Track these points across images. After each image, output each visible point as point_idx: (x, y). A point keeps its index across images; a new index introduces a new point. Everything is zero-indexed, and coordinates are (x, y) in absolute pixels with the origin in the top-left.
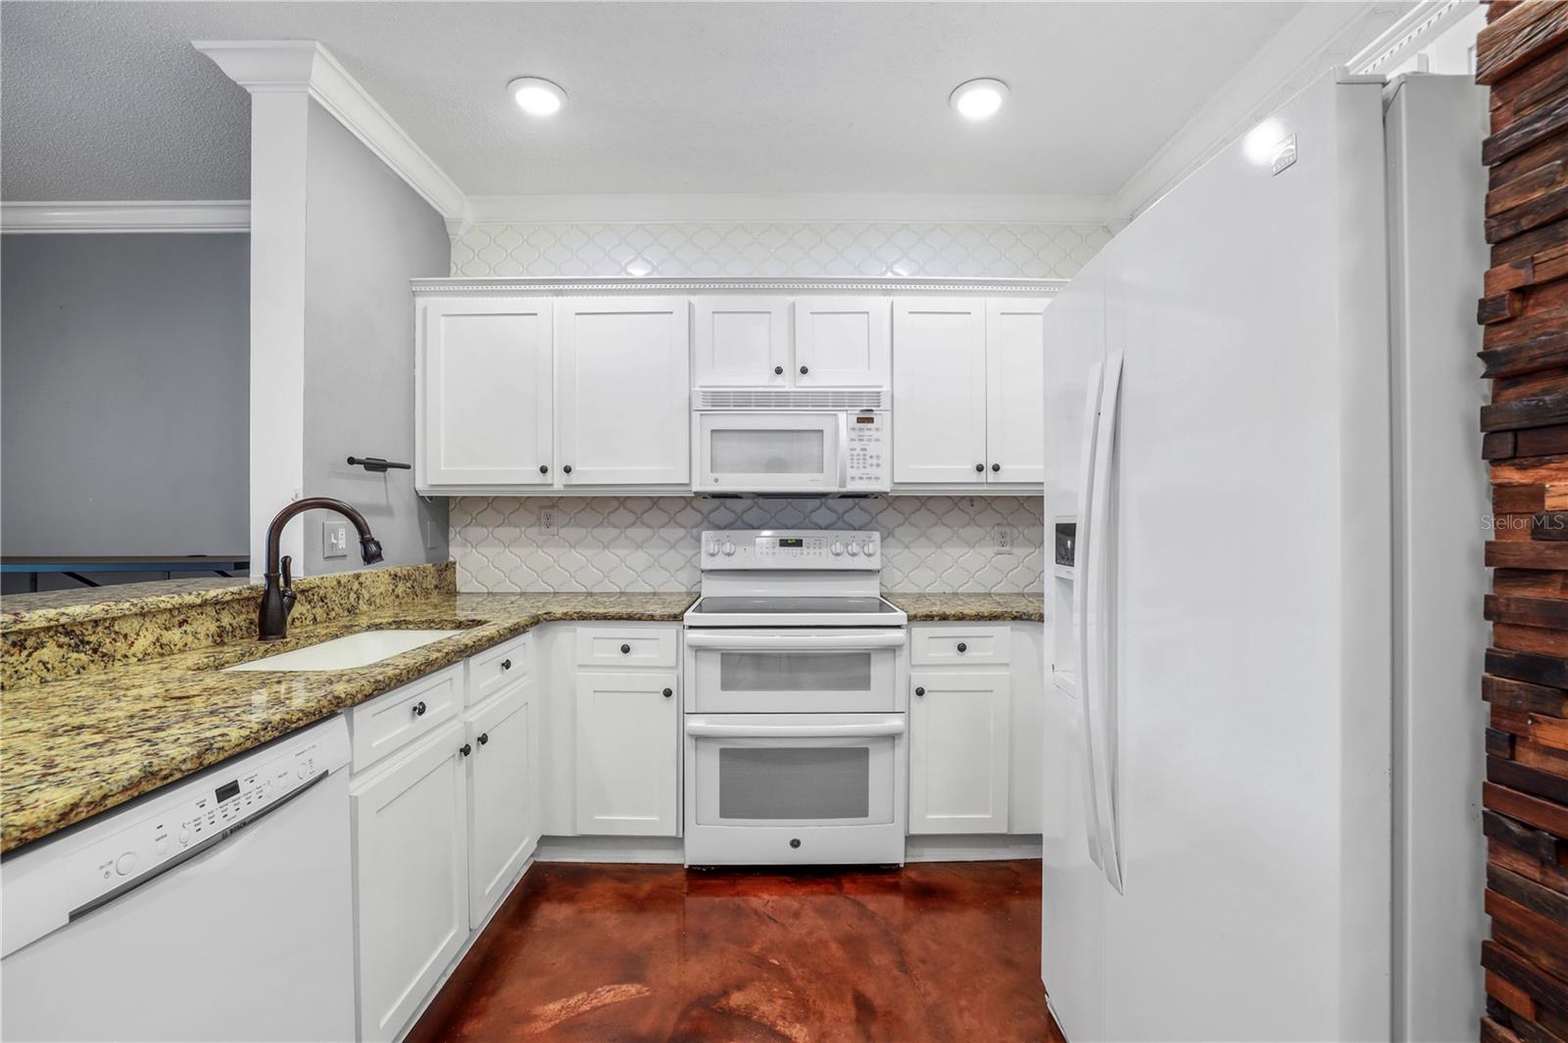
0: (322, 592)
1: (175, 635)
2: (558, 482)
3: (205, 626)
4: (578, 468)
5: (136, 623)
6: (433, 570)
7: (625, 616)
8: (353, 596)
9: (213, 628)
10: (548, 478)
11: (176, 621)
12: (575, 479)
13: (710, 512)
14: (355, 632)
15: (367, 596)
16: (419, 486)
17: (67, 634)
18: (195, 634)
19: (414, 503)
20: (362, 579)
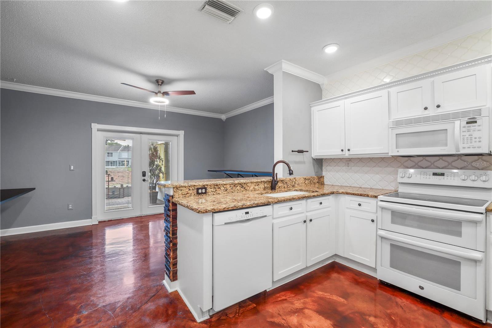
0: (286, 181)
1: (256, 187)
2: (347, 154)
3: (262, 186)
4: (352, 149)
5: (251, 184)
6: (316, 178)
7: (360, 195)
8: (294, 183)
9: (263, 187)
10: (344, 153)
11: (257, 184)
12: (351, 152)
13: (404, 162)
14: (291, 191)
15: (297, 183)
16: (313, 156)
17: (241, 185)
18: (260, 187)
19: (312, 161)
20: (296, 179)
